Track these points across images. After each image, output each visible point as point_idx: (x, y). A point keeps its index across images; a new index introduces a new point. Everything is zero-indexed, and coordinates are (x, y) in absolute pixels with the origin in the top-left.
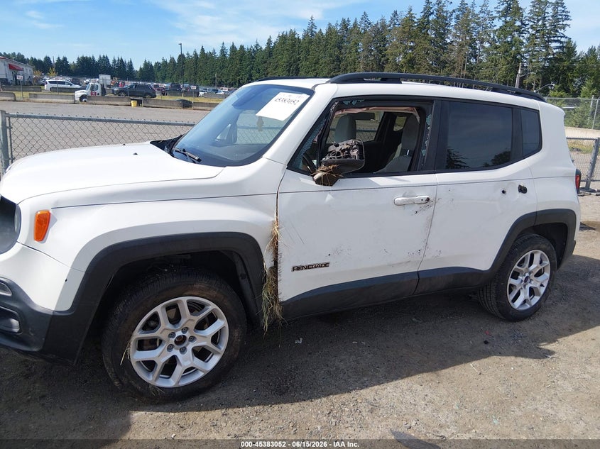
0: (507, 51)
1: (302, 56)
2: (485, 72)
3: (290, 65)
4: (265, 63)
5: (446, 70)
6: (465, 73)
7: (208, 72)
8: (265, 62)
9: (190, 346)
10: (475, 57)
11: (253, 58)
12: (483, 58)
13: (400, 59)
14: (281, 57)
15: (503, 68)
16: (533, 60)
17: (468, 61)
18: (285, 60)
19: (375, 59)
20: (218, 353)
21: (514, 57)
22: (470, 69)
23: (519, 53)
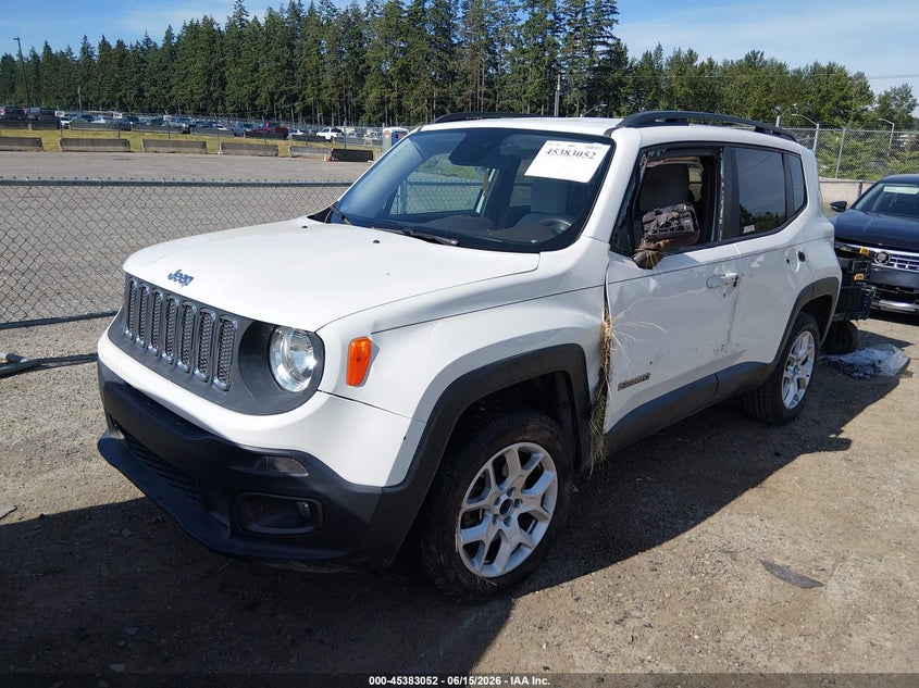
0: (537, 58)
1: (229, 58)
2: (511, 87)
3: (209, 73)
4: (163, 70)
5: (457, 84)
6: (483, 89)
7: (61, 86)
8: (165, 68)
9: (515, 514)
10: (495, 66)
11: (143, 61)
12: (507, 67)
13: (387, 67)
14: (192, 59)
15: (534, 81)
16: (575, 71)
17: (486, 72)
18: (199, 65)
19: (350, 65)
20: (546, 518)
21: (549, 67)
22: (490, 84)
23: (554, 61)
